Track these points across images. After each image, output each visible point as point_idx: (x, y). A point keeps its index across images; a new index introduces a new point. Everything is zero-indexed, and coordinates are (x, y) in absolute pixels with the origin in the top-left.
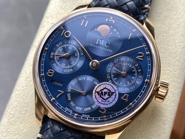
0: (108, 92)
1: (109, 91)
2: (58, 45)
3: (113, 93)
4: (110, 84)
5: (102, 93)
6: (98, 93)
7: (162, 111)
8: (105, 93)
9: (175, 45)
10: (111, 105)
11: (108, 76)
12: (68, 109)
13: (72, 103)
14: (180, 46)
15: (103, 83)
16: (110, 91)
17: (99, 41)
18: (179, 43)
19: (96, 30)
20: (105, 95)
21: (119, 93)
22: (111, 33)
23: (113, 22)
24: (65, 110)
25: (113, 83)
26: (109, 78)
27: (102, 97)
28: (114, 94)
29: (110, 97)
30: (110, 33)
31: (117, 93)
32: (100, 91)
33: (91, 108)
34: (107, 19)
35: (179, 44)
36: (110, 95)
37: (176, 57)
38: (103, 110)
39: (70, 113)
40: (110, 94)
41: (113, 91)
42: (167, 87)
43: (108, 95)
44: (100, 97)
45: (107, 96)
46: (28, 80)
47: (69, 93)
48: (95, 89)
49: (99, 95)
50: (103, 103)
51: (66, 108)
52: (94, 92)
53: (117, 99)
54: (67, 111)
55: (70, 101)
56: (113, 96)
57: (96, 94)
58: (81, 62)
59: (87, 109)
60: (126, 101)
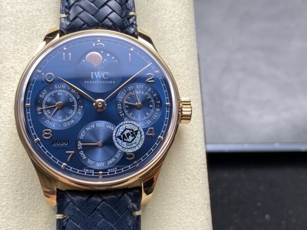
0: (131, 133)
1: (131, 131)
2: (42, 95)
3: (136, 132)
4: (129, 122)
5: (124, 136)
6: (119, 137)
7: (189, 133)
8: (128, 135)
9: (178, 52)
10: (140, 146)
11: (122, 113)
12: (87, 170)
13: (89, 161)
14: (182, 51)
15: (121, 124)
16: (133, 130)
17: (94, 74)
18: (181, 47)
19: (84, 61)
20: (128, 138)
21: (143, 129)
22: (105, 60)
23: (102, 45)
24: (84, 173)
25: (130, 119)
26: (123, 116)
27: (125, 141)
28: (139, 133)
29: (135, 137)
30: (103, 60)
31: (142, 130)
32: (121, 134)
33: (115, 158)
34: (94, 44)
35: (181, 49)
36: (134, 136)
37: (183, 65)
38: (131, 156)
39: (92, 174)
40: (134, 133)
41: (136, 129)
42: (190, 104)
43: (132, 136)
44: (124, 141)
45: (131, 138)
46: (7, 154)
47: (81, 150)
48: (114, 135)
49: (121, 139)
50: (129, 147)
51: (85, 169)
52: (114, 138)
53: (143, 137)
54: (87, 173)
55: (86, 160)
56: (139, 135)
57: (118, 139)
58: (81, 108)
59: (111, 162)
60: (153, 136)
